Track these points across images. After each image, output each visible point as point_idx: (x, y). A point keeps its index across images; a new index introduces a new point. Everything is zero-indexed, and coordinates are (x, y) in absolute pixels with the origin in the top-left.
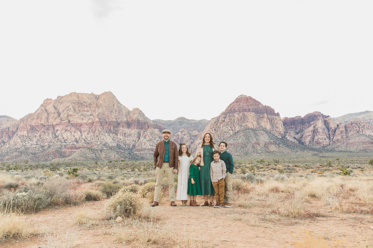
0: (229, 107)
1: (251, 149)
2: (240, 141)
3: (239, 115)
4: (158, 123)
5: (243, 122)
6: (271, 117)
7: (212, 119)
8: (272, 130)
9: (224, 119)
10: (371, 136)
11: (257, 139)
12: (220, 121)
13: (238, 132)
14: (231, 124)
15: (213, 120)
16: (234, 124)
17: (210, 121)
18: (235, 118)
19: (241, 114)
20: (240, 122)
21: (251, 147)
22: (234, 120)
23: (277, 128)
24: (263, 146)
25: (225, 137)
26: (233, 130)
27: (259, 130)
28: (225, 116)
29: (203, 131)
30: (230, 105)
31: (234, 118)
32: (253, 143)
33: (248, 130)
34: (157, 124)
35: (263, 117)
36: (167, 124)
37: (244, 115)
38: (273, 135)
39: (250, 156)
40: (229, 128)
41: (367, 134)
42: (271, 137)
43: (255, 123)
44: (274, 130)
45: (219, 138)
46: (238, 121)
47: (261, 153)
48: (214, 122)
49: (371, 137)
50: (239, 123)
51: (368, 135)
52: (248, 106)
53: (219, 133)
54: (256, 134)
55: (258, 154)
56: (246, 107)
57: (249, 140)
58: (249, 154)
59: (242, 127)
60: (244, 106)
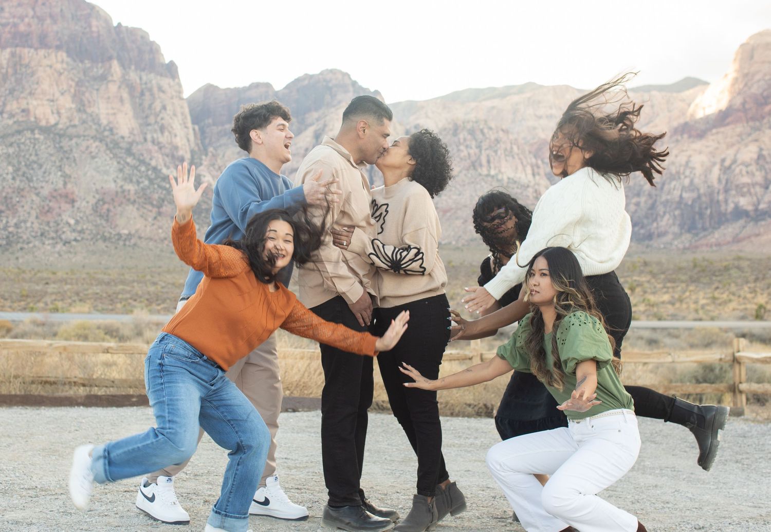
5: (12, 91)
6: (141, 79)
8: (139, 138)
10: (515, 182)
11: (66, 177)
19: (5, 55)
21: (34, 213)
23: (162, 129)
24: (89, 211)
27: (78, 136)
32: (45, 192)
33: (28, 134)
35: (103, 78)
38: (143, 162)
39: (19, 254)
41: (505, 178)
42: (127, 170)
43: (67, 103)
44: (149, 137)
47: (74, 243)
49: (518, 188)
51: (509, 178)
52: (41, 19)
54: (65, 155)
55: (59, 247)
56: (29, 25)
57: (30, 180)
58: (19, 246)
59: (5, 116)
60: (22, 18)
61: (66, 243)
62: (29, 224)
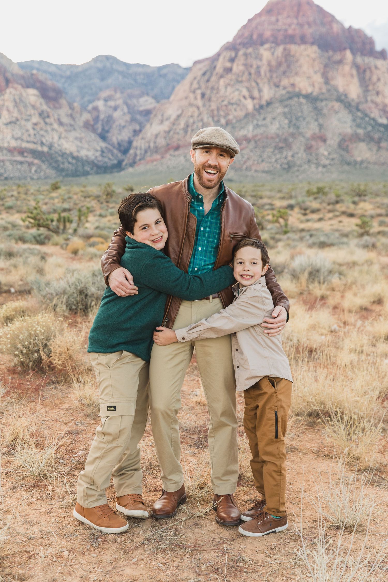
0: (244, 27)
1: (302, 155)
2: (273, 129)
3: (273, 54)
4: (35, 72)
5: (284, 73)
6: (364, 61)
7: (196, 63)
8: (363, 100)
9: (228, 65)
11: (321, 126)
12: (219, 69)
13: (269, 104)
14: (249, 80)
15: (199, 66)
16: (259, 81)
17: (188, 70)
18: (261, 60)
19: (280, 50)
20: (274, 76)
21: (302, 148)
22: (258, 67)
23: (378, 93)
24: (336, 146)
25: (231, 117)
26: (253, 98)
27: (326, 100)
28: (233, 54)
29: (168, 98)
30: (250, 21)
31: (259, 63)
32: (308, 134)
33: (296, 99)
34: (32, 74)
35: (340, 62)
36: (62, 77)
37: (287, 55)
38: (366, 115)
39: (297, 173)
40: (245, 92)
42: (358, 121)
43: (318, 79)
44: (369, 99)
45: (213, 120)
46: (270, 71)
47: (329, 167)
48: (202, 72)
50: (271, 77)
52: (301, 25)
53: (214, 106)
54: (318, 112)
55: (320, 169)
56: (294, 30)
57: (298, 128)
58: (296, 169)
59: (281, 88)
60: (290, 25)
61: (324, 166)
62: (300, 155)
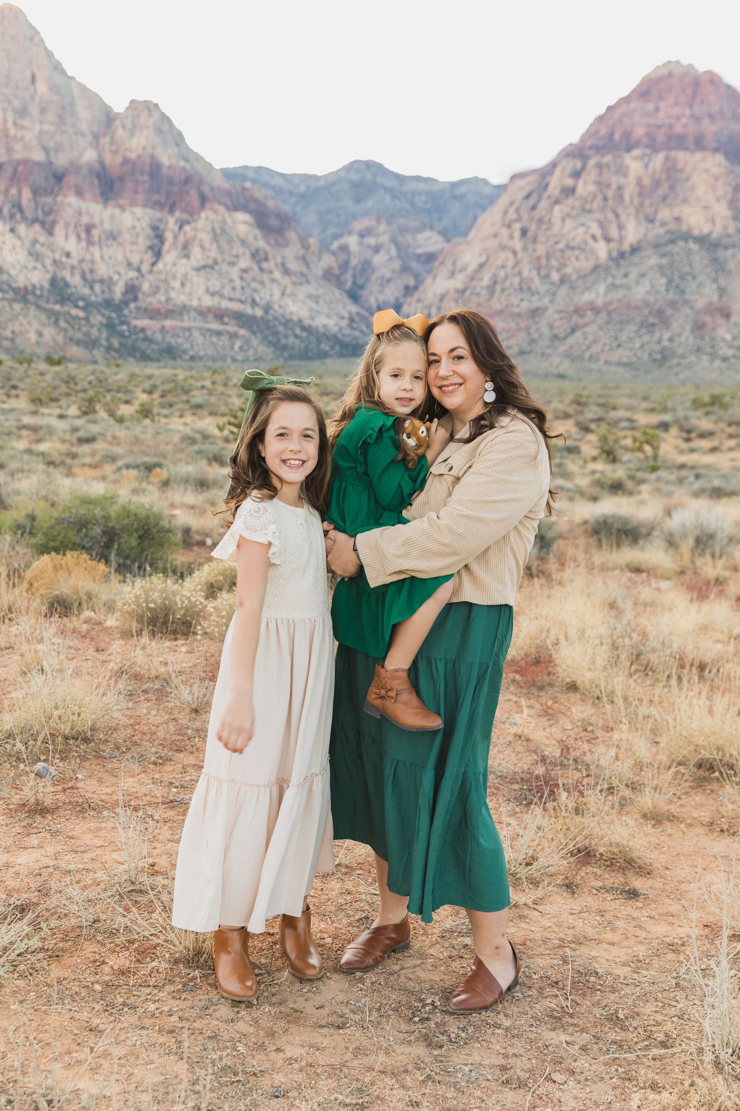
0: (600, 119)
1: (687, 338)
2: (640, 292)
3: (646, 166)
4: (248, 185)
5: (664, 198)
7: (514, 177)
9: (570, 182)
11: (722, 291)
12: (554, 189)
13: (634, 250)
14: (603, 209)
15: (520, 183)
16: (620, 211)
17: (502, 188)
18: (625, 175)
19: (659, 159)
20: (647, 202)
21: (688, 328)
22: (620, 188)
25: (568, 270)
26: (608, 239)
27: (734, 246)
28: (579, 165)
29: (466, 234)
30: (610, 109)
31: (622, 181)
32: (700, 304)
33: (681, 244)
34: (244, 189)
36: (291, 194)
37: (671, 168)
39: (677, 369)
40: (595, 229)
43: (722, 210)
45: (539, 274)
46: (640, 194)
47: (733, 360)
48: (524, 193)
50: (641, 205)
52: (697, 119)
53: (541, 250)
54: (719, 266)
55: (717, 363)
56: (686, 126)
57: (683, 292)
58: (675, 361)
59: (657, 224)
60: (678, 118)
61: (725, 359)
62: (683, 339)
